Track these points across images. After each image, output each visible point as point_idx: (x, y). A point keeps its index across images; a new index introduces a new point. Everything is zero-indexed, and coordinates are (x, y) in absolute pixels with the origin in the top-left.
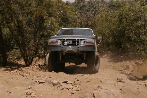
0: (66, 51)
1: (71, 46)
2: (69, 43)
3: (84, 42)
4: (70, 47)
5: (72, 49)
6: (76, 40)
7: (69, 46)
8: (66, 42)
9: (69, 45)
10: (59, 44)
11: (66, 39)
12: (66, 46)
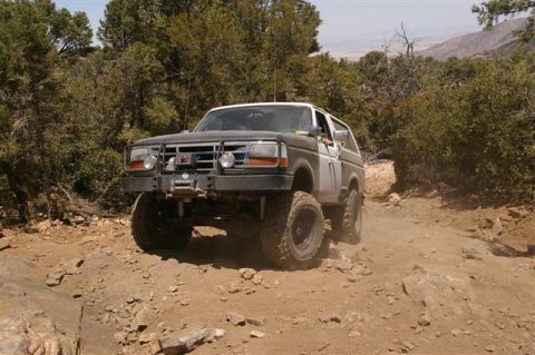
0: (169, 192)
1: (189, 173)
2: (183, 160)
3: (238, 156)
4: (185, 176)
5: (189, 185)
6: (211, 148)
7: (181, 173)
8: (172, 160)
9: (180, 169)
10: (147, 166)
11: (178, 146)
12: (171, 173)
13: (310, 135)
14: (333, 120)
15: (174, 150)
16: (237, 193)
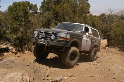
2: (43, 36)
3: (58, 36)
4: (43, 40)
5: (42, 42)
8: (41, 35)
10: (35, 36)
12: (40, 38)
13: (81, 33)
14: (91, 29)
16: (55, 46)
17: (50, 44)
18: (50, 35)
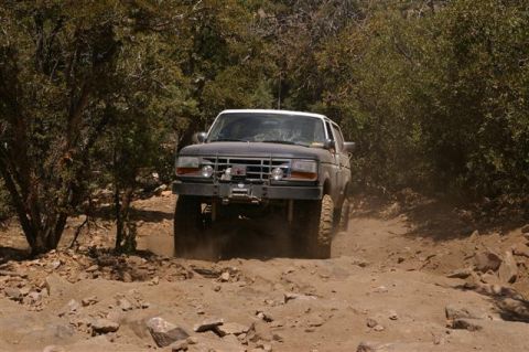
0: (227, 197)
1: (244, 183)
2: (238, 172)
3: (285, 170)
4: (241, 185)
5: (245, 192)
6: (259, 162)
7: (237, 183)
8: (228, 171)
9: (236, 179)
10: (206, 175)
11: (228, 159)
12: (227, 182)
13: (325, 148)
14: (334, 126)
15: (225, 161)
17: (270, 197)
18: (258, 169)
